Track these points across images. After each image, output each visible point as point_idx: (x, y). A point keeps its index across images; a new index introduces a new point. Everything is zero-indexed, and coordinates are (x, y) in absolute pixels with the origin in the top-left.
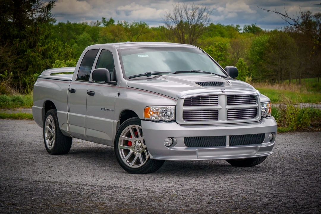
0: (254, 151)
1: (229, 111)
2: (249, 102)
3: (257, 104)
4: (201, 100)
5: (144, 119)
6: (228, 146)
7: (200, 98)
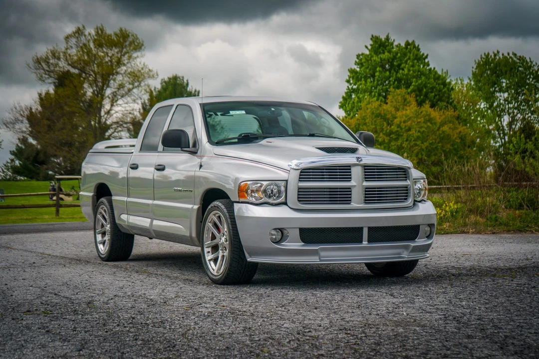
0: (403, 252)
1: (368, 190)
2: (397, 177)
3: (408, 180)
4: (326, 172)
5: (238, 200)
6: (365, 243)
7: (324, 169)
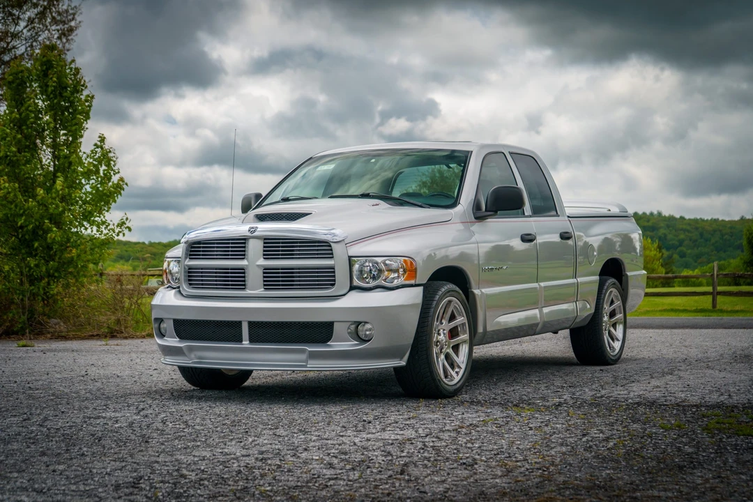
1: (267, 271)
2: (317, 254)
4: (217, 247)
6: (246, 343)
7: (214, 243)
